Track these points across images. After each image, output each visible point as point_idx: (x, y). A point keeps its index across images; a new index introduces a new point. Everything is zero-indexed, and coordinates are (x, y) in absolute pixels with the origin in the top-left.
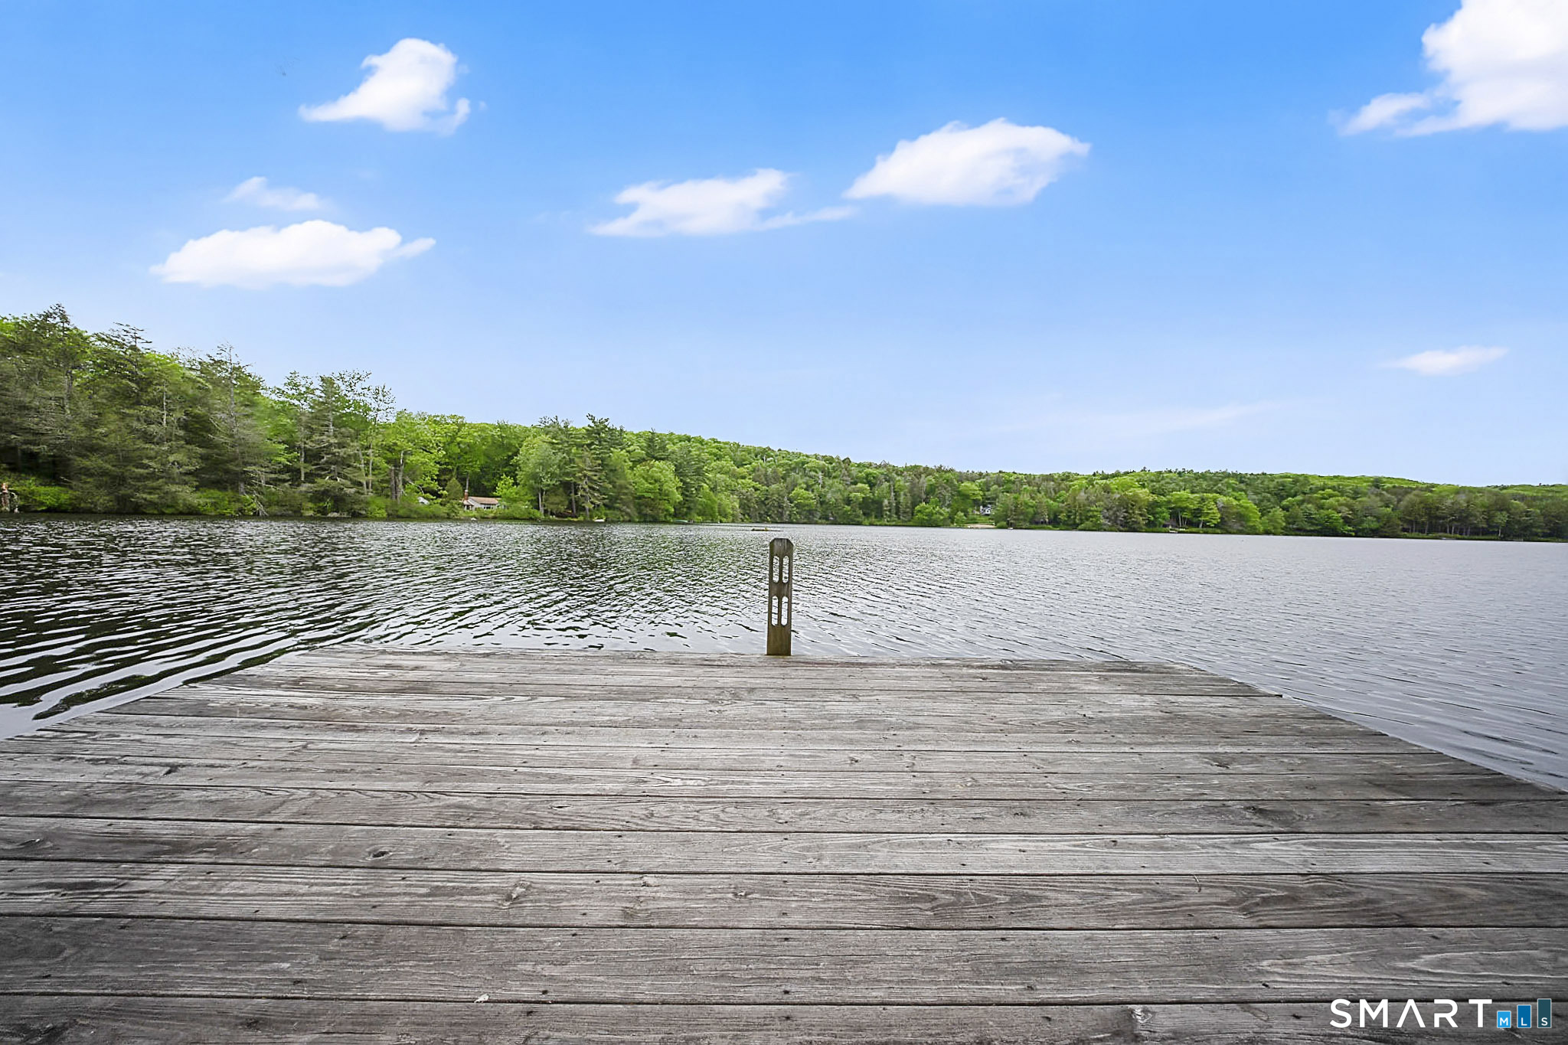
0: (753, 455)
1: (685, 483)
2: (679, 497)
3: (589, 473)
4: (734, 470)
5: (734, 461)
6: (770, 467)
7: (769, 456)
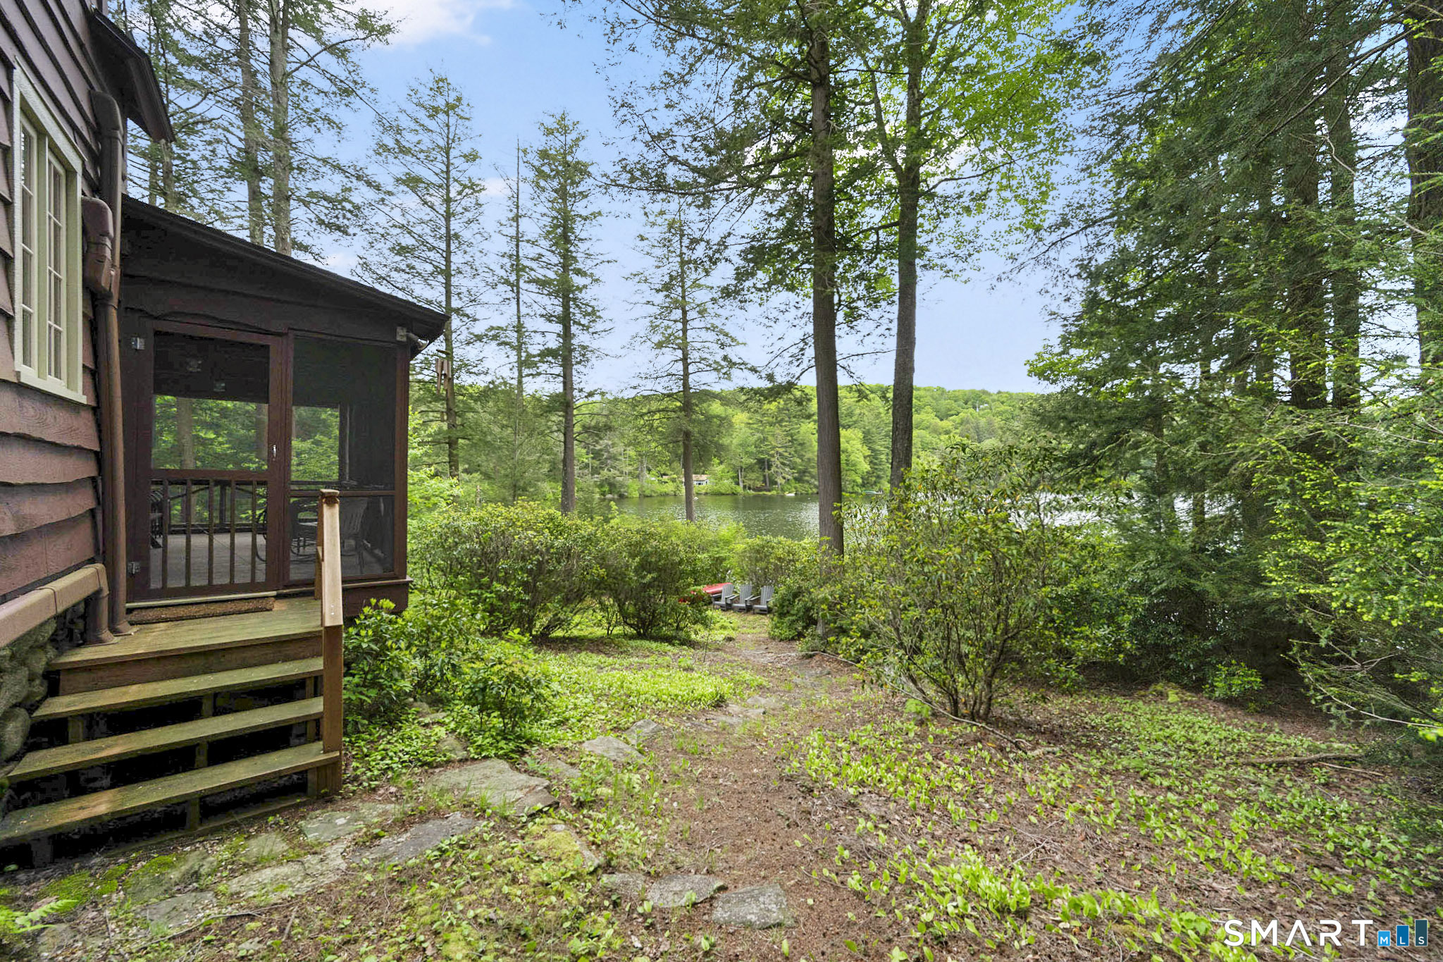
0: (961, 403)
1: (873, 450)
2: (865, 467)
3: (781, 450)
4: (936, 425)
5: (937, 411)
6: (982, 416)
7: (983, 402)
